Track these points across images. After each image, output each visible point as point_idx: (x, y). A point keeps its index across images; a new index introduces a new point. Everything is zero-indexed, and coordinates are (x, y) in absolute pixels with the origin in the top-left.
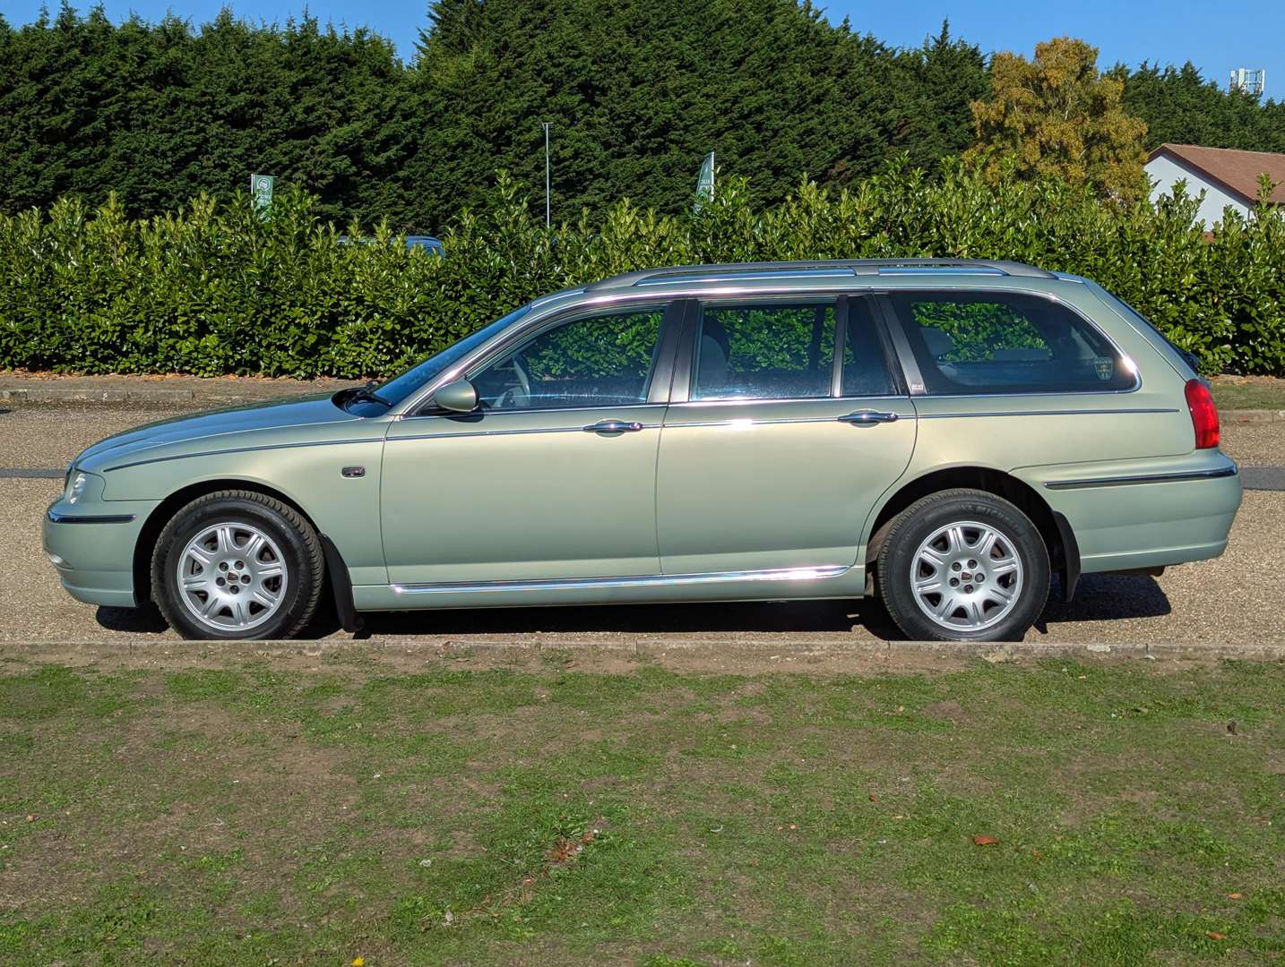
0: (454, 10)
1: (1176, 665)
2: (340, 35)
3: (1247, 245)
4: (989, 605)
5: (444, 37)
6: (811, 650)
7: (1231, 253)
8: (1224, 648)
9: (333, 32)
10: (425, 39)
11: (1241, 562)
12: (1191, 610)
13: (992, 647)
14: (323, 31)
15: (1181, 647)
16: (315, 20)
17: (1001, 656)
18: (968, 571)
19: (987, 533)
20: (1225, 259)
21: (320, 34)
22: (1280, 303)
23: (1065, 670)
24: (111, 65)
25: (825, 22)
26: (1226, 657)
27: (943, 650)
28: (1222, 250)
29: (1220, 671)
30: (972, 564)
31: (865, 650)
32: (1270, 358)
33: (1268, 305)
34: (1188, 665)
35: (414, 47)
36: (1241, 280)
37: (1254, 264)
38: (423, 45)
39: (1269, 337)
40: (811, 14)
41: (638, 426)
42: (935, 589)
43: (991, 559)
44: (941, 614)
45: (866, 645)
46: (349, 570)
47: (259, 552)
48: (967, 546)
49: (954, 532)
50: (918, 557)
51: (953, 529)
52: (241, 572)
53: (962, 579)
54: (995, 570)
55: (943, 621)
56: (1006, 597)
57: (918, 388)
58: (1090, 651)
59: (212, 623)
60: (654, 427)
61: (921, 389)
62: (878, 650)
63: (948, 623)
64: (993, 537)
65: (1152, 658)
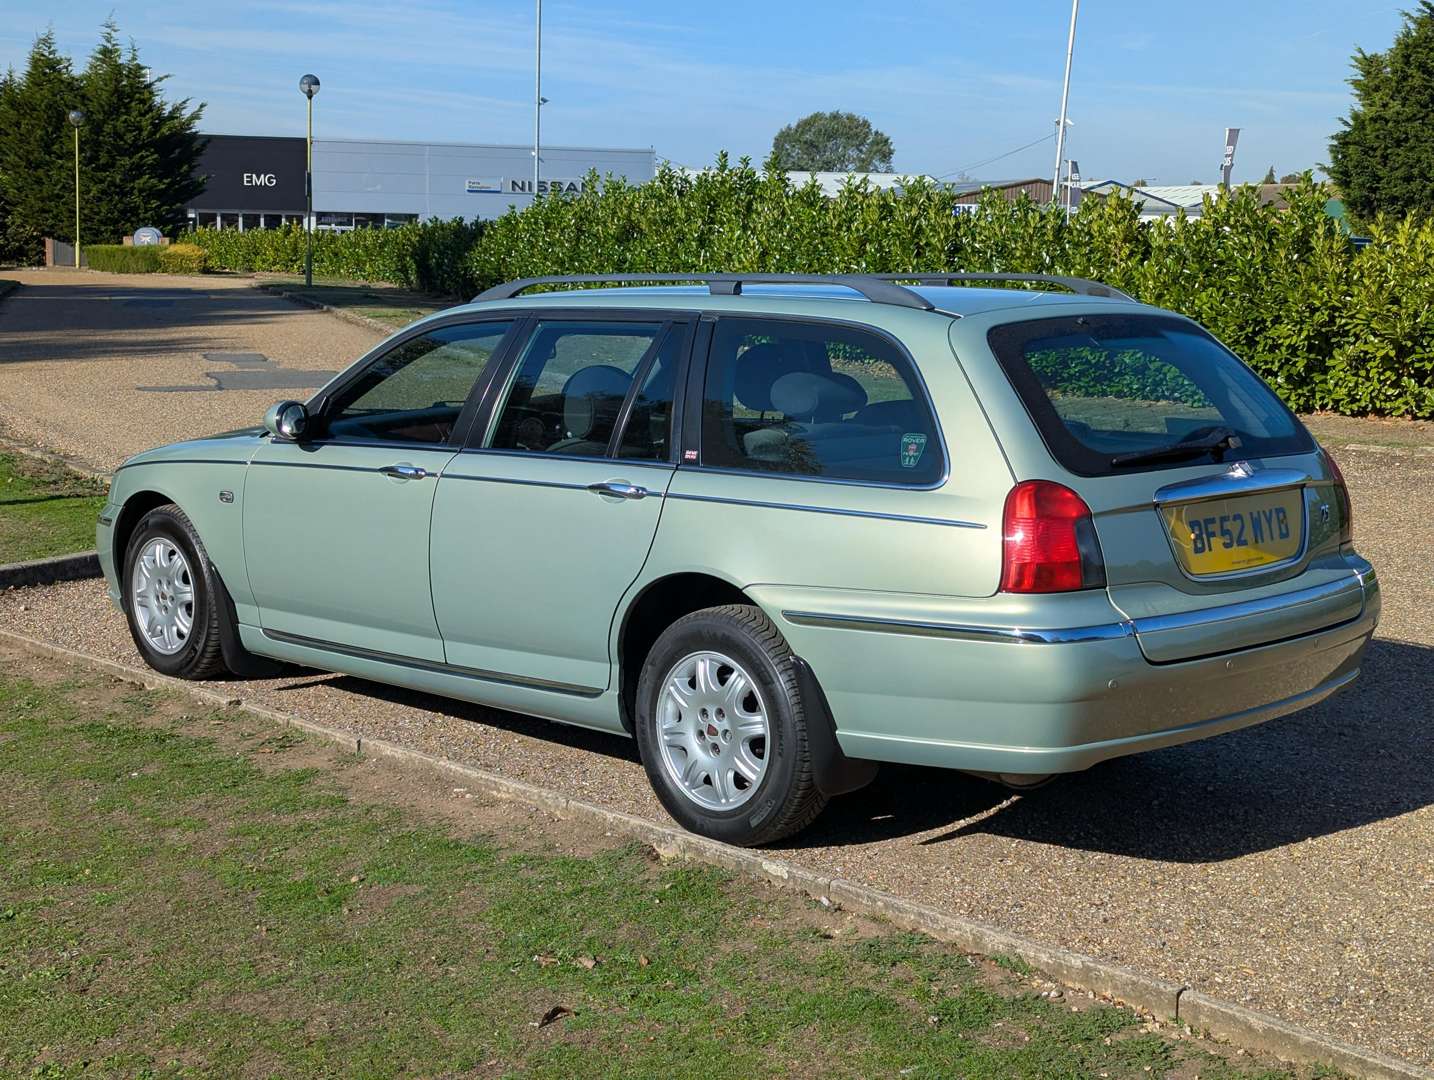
13: (664, 834)
15: (869, 897)
17: (672, 851)
18: (714, 723)
19: (735, 673)
30: (719, 714)
41: (423, 473)
42: (680, 741)
43: (739, 712)
44: (686, 776)
45: (547, 798)
46: (236, 605)
47: (181, 573)
48: (713, 687)
49: (704, 664)
50: (666, 692)
51: (702, 660)
52: (169, 592)
53: (708, 733)
54: (740, 728)
55: (688, 788)
56: (753, 771)
57: (691, 455)
58: (766, 872)
59: (154, 642)
60: (434, 475)
61: (694, 457)
62: (557, 807)
63: (693, 791)
64: (741, 681)
65: (825, 902)
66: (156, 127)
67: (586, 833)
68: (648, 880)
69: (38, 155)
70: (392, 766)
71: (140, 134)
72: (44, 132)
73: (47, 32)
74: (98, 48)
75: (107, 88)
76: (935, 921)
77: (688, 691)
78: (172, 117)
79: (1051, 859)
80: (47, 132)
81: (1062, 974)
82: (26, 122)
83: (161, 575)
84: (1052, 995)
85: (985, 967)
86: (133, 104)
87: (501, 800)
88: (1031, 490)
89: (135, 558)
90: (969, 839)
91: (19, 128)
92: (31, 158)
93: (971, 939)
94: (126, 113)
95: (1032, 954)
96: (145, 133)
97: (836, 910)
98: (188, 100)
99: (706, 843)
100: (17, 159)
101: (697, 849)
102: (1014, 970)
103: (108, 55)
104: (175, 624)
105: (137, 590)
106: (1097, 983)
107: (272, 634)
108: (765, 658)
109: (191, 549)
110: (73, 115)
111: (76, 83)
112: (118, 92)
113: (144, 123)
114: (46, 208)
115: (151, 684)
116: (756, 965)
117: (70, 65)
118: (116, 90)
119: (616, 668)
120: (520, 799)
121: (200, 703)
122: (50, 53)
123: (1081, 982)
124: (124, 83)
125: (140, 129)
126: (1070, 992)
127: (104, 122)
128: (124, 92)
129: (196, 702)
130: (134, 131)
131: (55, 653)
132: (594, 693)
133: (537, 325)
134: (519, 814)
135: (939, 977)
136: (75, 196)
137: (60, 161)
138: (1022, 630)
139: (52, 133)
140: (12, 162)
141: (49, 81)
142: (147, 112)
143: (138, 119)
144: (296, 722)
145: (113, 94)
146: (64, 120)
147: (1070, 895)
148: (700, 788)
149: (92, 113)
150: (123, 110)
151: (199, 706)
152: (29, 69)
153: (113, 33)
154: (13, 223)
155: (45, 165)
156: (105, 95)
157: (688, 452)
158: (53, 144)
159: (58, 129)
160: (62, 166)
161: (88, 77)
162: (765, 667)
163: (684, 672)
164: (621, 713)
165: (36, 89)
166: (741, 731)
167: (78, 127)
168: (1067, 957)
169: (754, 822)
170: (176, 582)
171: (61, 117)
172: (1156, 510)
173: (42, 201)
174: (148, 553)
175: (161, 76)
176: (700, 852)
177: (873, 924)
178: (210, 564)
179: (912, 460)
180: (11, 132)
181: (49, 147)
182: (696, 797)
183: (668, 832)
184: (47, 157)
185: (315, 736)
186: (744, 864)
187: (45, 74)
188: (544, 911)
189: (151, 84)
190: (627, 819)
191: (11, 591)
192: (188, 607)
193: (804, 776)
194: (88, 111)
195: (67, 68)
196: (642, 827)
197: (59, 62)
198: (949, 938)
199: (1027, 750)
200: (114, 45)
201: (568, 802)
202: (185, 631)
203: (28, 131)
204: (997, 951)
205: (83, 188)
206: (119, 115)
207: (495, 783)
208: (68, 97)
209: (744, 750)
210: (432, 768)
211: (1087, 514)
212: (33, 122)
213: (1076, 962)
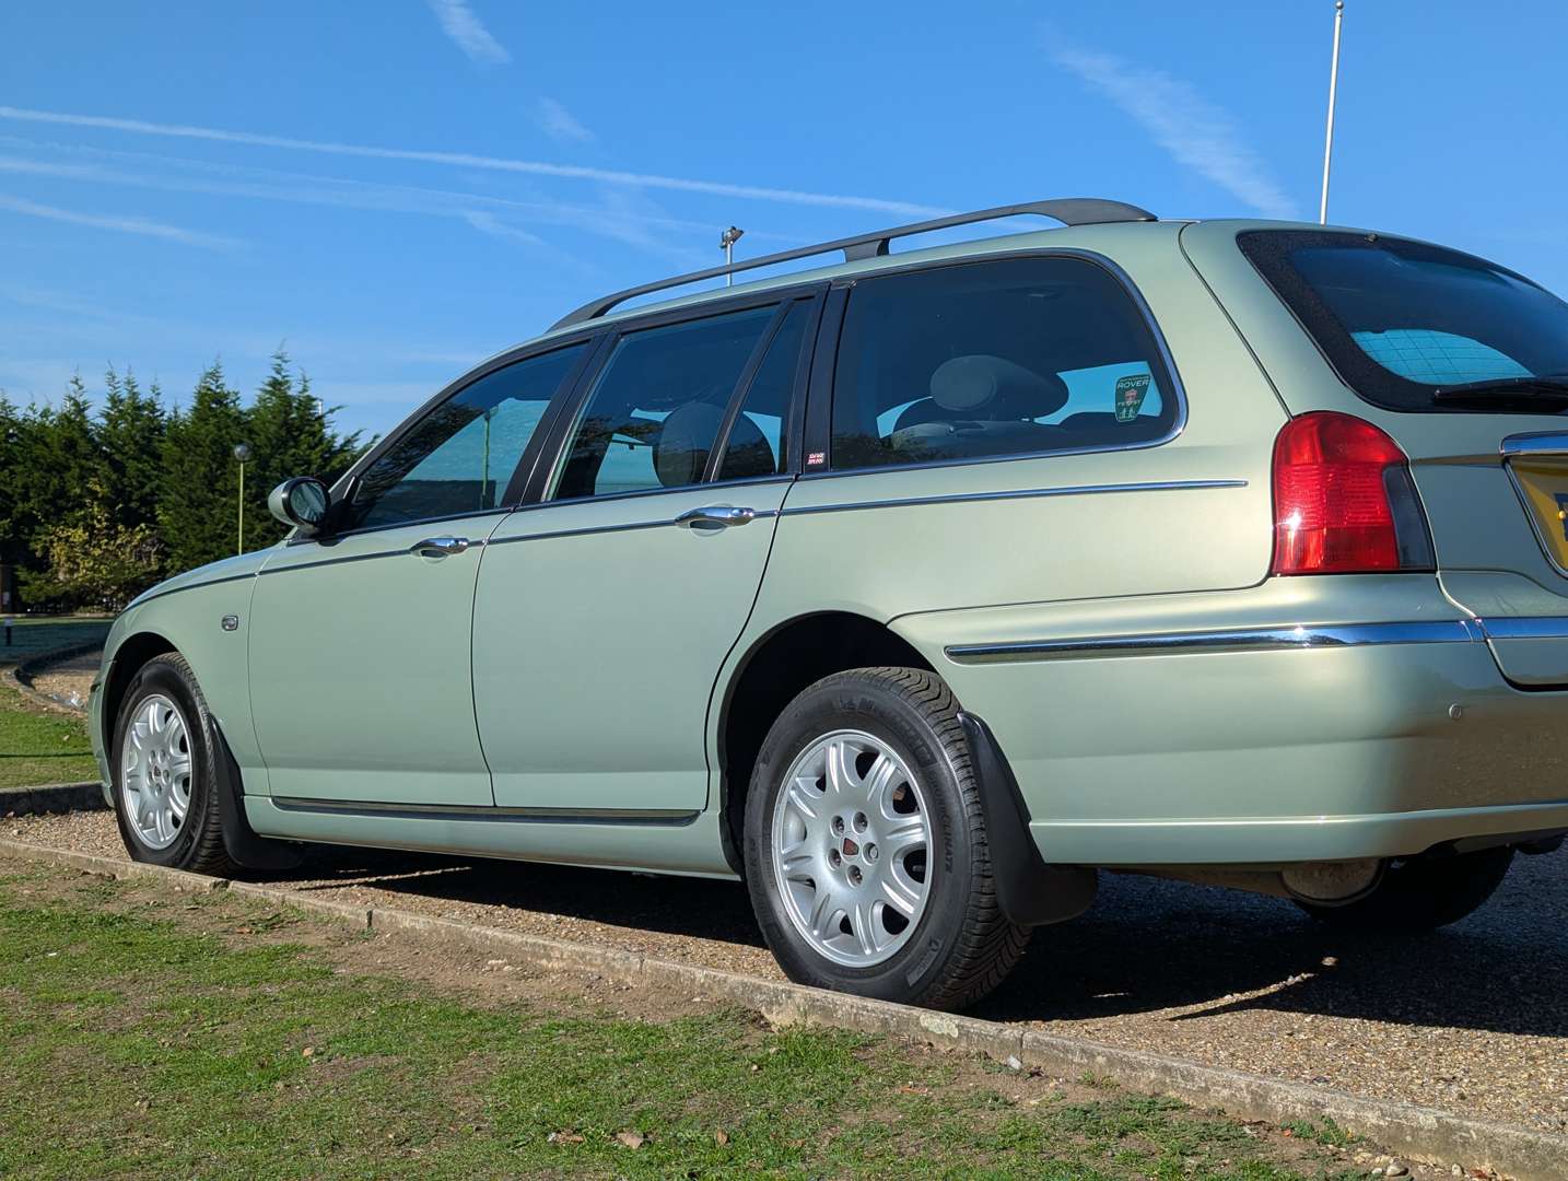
13: (776, 993)
15: (1083, 1051)
17: (789, 1016)
18: (853, 835)
19: (882, 757)
27: (710, 987)
30: (859, 824)
31: (613, 969)
41: (465, 544)
42: (804, 869)
43: (886, 813)
44: (814, 923)
45: (614, 960)
46: (242, 770)
47: (178, 739)
48: (849, 782)
49: (835, 752)
50: (785, 800)
51: (835, 745)
52: (162, 764)
53: (844, 852)
54: (888, 838)
55: (820, 939)
56: (910, 901)
57: (817, 458)
58: (926, 1030)
59: (144, 836)
60: (479, 543)
61: (821, 461)
62: (628, 970)
63: (825, 942)
64: (889, 767)
65: (1015, 1063)
66: (326, 461)
67: (664, 1001)
68: (745, 1047)
69: (202, 493)
70: (410, 940)
71: (308, 468)
72: (208, 469)
73: (214, 365)
74: (267, 380)
75: (275, 421)
76: (1188, 1076)
77: (814, 794)
78: (342, 450)
79: (1366, 1033)
80: (211, 469)
81: (1403, 1142)
82: (190, 458)
83: (156, 742)
84: (1389, 1171)
85: (1274, 1137)
86: (303, 437)
87: (553, 970)
88: (1312, 425)
89: (126, 726)
90: (1242, 1015)
91: (182, 466)
92: (193, 496)
93: (1248, 1100)
94: (294, 447)
95: (1351, 1114)
96: (314, 467)
97: (1032, 1075)
98: (361, 431)
99: (835, 998)
100: (178, 498)
101: (823, 1008)
102: (1322, 1142)
103: (278, 387)
104: (168, 807)
105: (126, 769)
106: (1465, 1153)
107: (283, 803)
108: (924, 726)
109: (189, 703)
110: (238, 450)
111: (243, 417)
112: (287, 425)
113: (313, 457)
114: (207, 548)
115: (124, 873)
116: (898, 1139)
117: (238, 398)
118: (285, 423)
119: (716, 775)
120: (576, 967)
121: (177, 888)
122: (217, 387)
123: (1437, 1153)
124: (293, 415)
125: (309, 463)
126: (1421, 1168)
127: (272, 456)
128: (293, 425)
129: (173, 888)
130: (302, 465)
131: (16, 851)
132: (687, 818)
133: (619, 340)
134: (573, 984)
135: (1198, 1150)
136: (238, 536)
137: (224, 499)
138: (1307, 627)
139: (217, 470)
140: (173, 501)
141: (216, 416)
142: (317, 445)
143: (308, 452)
144: (292, 898)
145: (282, 426)
146: (229, 456)
147: (1402, 1070)
148: (836, 939)
149: (259, 447)
150: (292, 443)
151: (177, 892)
152: (195, 404)
153: (284, 364)
154: (172, 567)
155: (208, 503)
156: (273, 428)
157: (812, 456)
158: (217, 481)
159: (222, 465)
160: (225, 504)
161: (254, 411)
162: (922, 739)
163: (810, 769)
164: (724, 841)
165: (202, 424)
166: (891, 840)
167: (244, 462)
168: (1410, 1113)
169: (913, 979)
170: (172, 751)
171: (227, 452)
172: (1504, 467)
173: (204, 542)
174: (141, 719)
175: (333, 407)
176: (827, 1011)
177: (1091, 1090)
178: (211, 718)
179: (1131, 411)
180: (172, 469)
181: (213, 485)
182: (828, 950)
183: (781, 987)
184: (210, 495)
185: (316, 912)
186: (893, 1023)
187: (211, 409)
188: (577, 1081)
189: (320, 417)
190: (724, 975)
191: (10, 818)
192: (186, 783)
193: (984, 899)
194: (255, 445)
195: (234, 402)
196: (745, 985)
197: (226, 396)
198: (1213, 1104)
199: (1322, 820)
200: (284, 377)
201: (642, 962)
202: (181, 814)
203: (191, 468)
204: (1293, 1116)
205: (248, 527)
206: (287, 448)
207: (545, 947)
208: (234, 431)
209: (896, 869)
210: (463, 939)
211: (1401, 462)
212: (198, 458)
213: (1427, 1119)
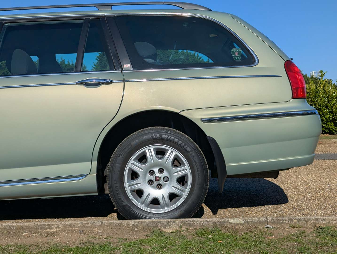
0: (102, 58)
1: (286, 231)
2: (71, 64)
3: (317, 92)
4: (173, 196)
5: (100, 64)
6: (51, 228)
7: (312, 94)
8: (316, 219)
9: (69, 63)
10: (95, 65)
11: (323, 181)
12: (298, 201)
13: (168, 222)
14: (66, 63)
15: (289, 219)
16: (64, 60)
17: (174, 228)
18: (159, 175)
19: (169, 151)
20: (310, 96)
21: (65, 63)
22: (329, 110)
23: (210, 236)
24: (6, 72)
25: (203, 60)
26: (318, 225)
27: (137, 225)
28: (309, 93)
29: (315, 235)
30: (161, 171)
31: (87, 227)
32: (327, 128)
33: (325, 110)
34: (294, 231)
35: (92, 67)
36: (316, 103)
37: (320, 97)
38: (94, 66)
39: (326, 121)
40: (199, 58)
42: (139, 187)
43: (172, 168)
44: (143, 202)
45: (87, 223)
50: (128, 167)
54: (174, 174)
55: (144, 207)
63: (147, 208)
64: (172, 154)
76: (323, 220)
99: (193, 220)
101: (189, 224)
148: (149, 206)
182: (149, 210)
183: (170, 220)
196: (153, 222)
198: (332, 225)
201: (102, 222)
